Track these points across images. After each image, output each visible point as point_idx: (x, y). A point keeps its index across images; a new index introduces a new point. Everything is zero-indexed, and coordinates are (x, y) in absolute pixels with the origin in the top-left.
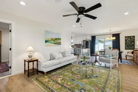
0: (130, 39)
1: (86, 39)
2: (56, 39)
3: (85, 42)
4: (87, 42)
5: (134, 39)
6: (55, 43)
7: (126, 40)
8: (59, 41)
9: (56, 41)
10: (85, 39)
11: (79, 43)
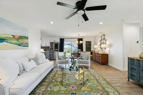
0: (89, 43)
1: (55, 41)
2: (21, 37)
3: (54, 44)
4: (56, 45)
5: (91, 44)
6: (19, 43)
7: (86, 44)
8: (25, 41)
9: (21, 41)
10: (53, 41)
11: (46, 45)
